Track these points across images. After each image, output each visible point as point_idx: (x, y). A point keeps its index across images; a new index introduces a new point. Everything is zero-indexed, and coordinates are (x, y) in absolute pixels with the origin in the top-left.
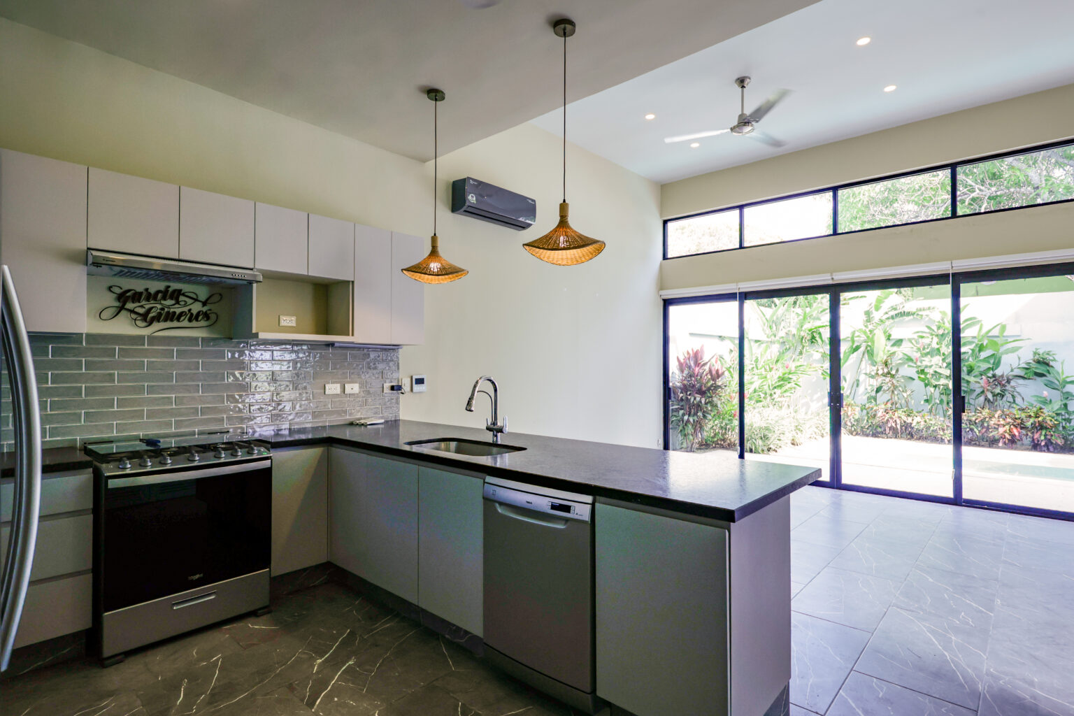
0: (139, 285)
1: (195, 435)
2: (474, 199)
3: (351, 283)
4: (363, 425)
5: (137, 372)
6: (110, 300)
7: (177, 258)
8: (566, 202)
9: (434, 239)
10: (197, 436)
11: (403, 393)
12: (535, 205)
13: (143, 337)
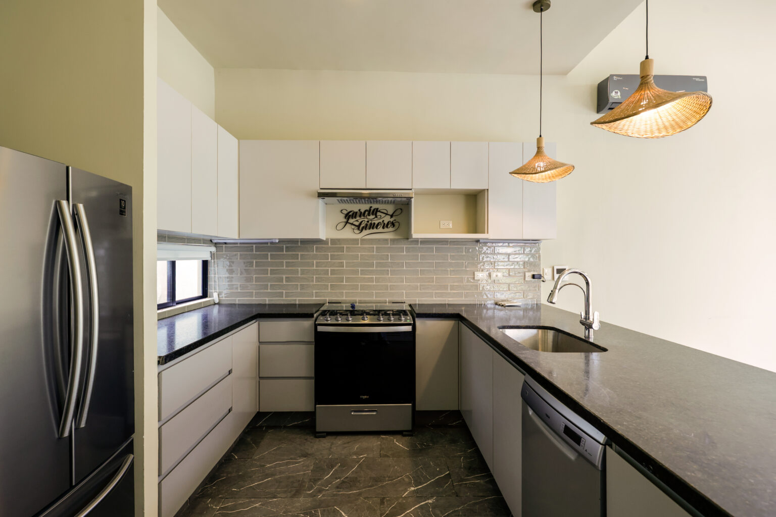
0: (355, 207)
1: (386, 303)
2: (619, 94)
3: (486, 191)
4: (503, 305)
5: (355, 261)
6: (342, 218)
7: (365, 188)
8: (650, 57)
9: (539, 140)
10: (387, 304)
11: (543, 281)
12: (706, 82)
13: (358, 240)
